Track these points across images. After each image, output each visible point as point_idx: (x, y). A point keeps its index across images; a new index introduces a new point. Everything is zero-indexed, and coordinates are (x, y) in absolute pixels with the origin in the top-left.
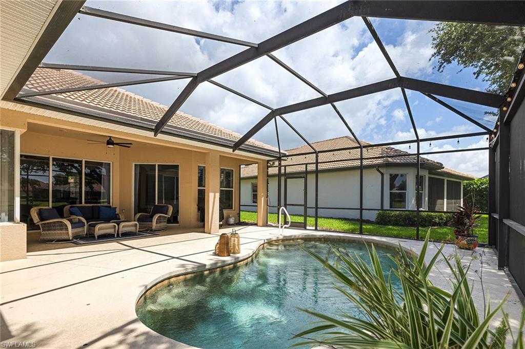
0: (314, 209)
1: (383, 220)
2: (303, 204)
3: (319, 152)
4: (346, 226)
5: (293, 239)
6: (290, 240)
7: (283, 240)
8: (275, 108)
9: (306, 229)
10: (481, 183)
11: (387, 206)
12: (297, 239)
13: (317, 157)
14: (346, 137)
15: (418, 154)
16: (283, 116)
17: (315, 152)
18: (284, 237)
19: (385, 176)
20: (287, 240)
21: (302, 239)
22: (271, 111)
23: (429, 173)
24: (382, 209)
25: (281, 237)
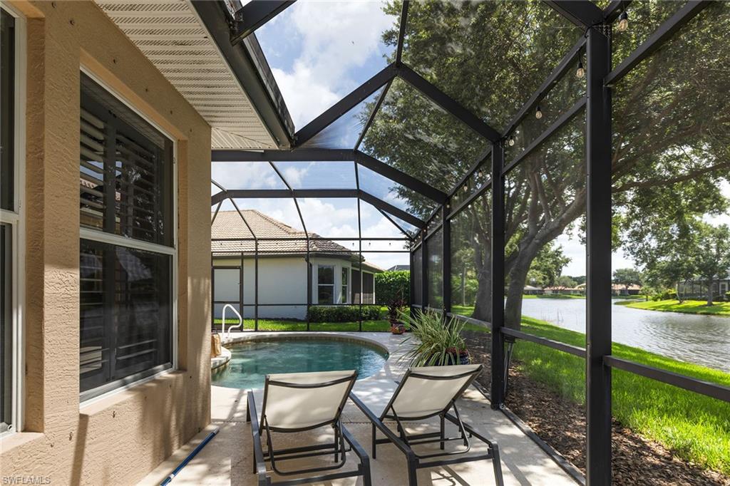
0: (254, 307)
1: (314, 318)
2: (239, 300)
3: (259, 239)
4: (284, 327)
5: (243, 342)
6: (240, 342)
7: (233, 343)
8: (226, 188)
9: (242, 331)
10: (390, 276)
11: (315, 300)
12: (247, 341)
13: (257, 244)
14: (252, 211)
15: (360, 251)
16: (234, 199)
17: (255, 239)
18: (234, 339)
19: (313, 267)
20: (237, 343)
21: (251, 340)
22: (221, 190)
23: (352, 266)
24: (309, 304)
25: (231, 341)
